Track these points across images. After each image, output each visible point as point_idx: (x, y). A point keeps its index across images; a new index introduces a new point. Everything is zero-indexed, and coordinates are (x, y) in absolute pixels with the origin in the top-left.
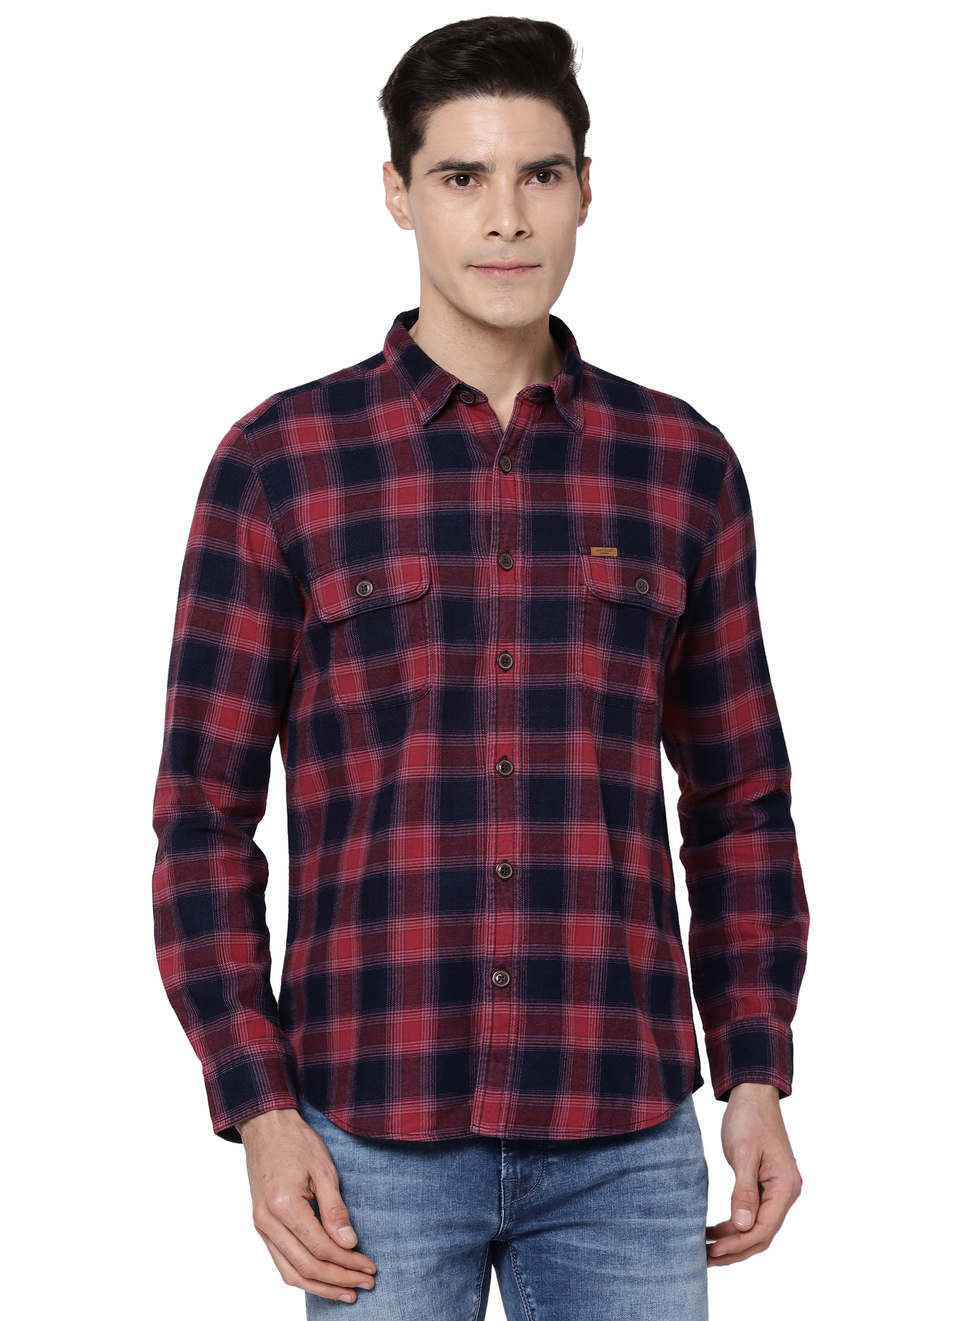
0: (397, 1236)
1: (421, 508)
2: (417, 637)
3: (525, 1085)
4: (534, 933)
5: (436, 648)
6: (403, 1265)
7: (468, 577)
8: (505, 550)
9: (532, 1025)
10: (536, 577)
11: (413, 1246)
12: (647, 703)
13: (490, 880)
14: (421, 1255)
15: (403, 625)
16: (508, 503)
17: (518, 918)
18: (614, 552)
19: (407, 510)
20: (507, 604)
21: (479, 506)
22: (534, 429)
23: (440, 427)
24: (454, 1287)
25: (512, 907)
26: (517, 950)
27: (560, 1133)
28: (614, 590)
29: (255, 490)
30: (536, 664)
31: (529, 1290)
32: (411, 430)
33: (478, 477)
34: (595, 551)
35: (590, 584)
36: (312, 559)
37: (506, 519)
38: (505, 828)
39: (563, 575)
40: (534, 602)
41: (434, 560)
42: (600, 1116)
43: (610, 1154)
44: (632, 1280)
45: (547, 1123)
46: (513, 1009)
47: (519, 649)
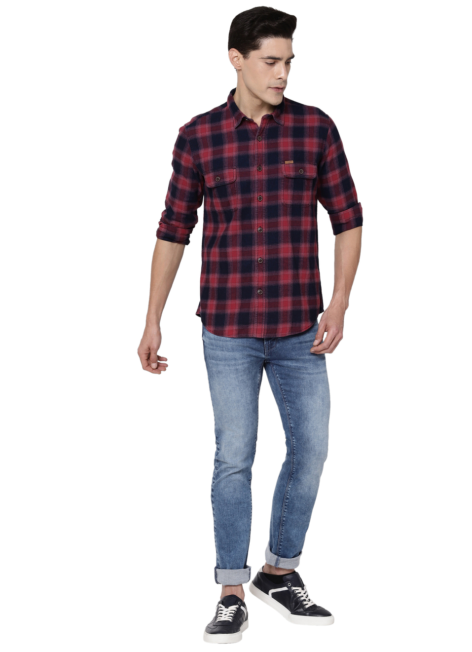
0: (235, 359)
1: (235, 154)
2: (234, 193)
3: (269, 322)
4: (270, 278)
5: (239, 197)
6: (238, 367)
7: (248, 174)
8: (259, 166)
9: (270, 305)
10: (269, 172)
11: (240, 362)
12: (306, 205)
13: (256, 263)
14: (243, 364)
15: (229, 190)
16: (260, 150)
17: (264, 274)
18: (292, 162)
19: (230, 155)
20: (260, 181)
21: (251, 152)
22: (268, 126)
23: (241, 128)
24: (253, 373)
25: (263, 271)
26: (264, 283)
27: (279, 335)
28: (292, 174)
29: (188, 147)
30: (269, 198)
31: (277, 375)
32: (233, 129)
33: (251, 143)
34: (286, 162)
35: (285, 173)
36: (204, 169)
37: (259, 155)
38: (261, 248)
39: (277, 171)
40: (269, 180)
41: (238, 170)
42: (292, 329)
43: (296, 338)
44: (309, 374)
45: (276, 333)
46: (264, 301)
47: (264, 194)
